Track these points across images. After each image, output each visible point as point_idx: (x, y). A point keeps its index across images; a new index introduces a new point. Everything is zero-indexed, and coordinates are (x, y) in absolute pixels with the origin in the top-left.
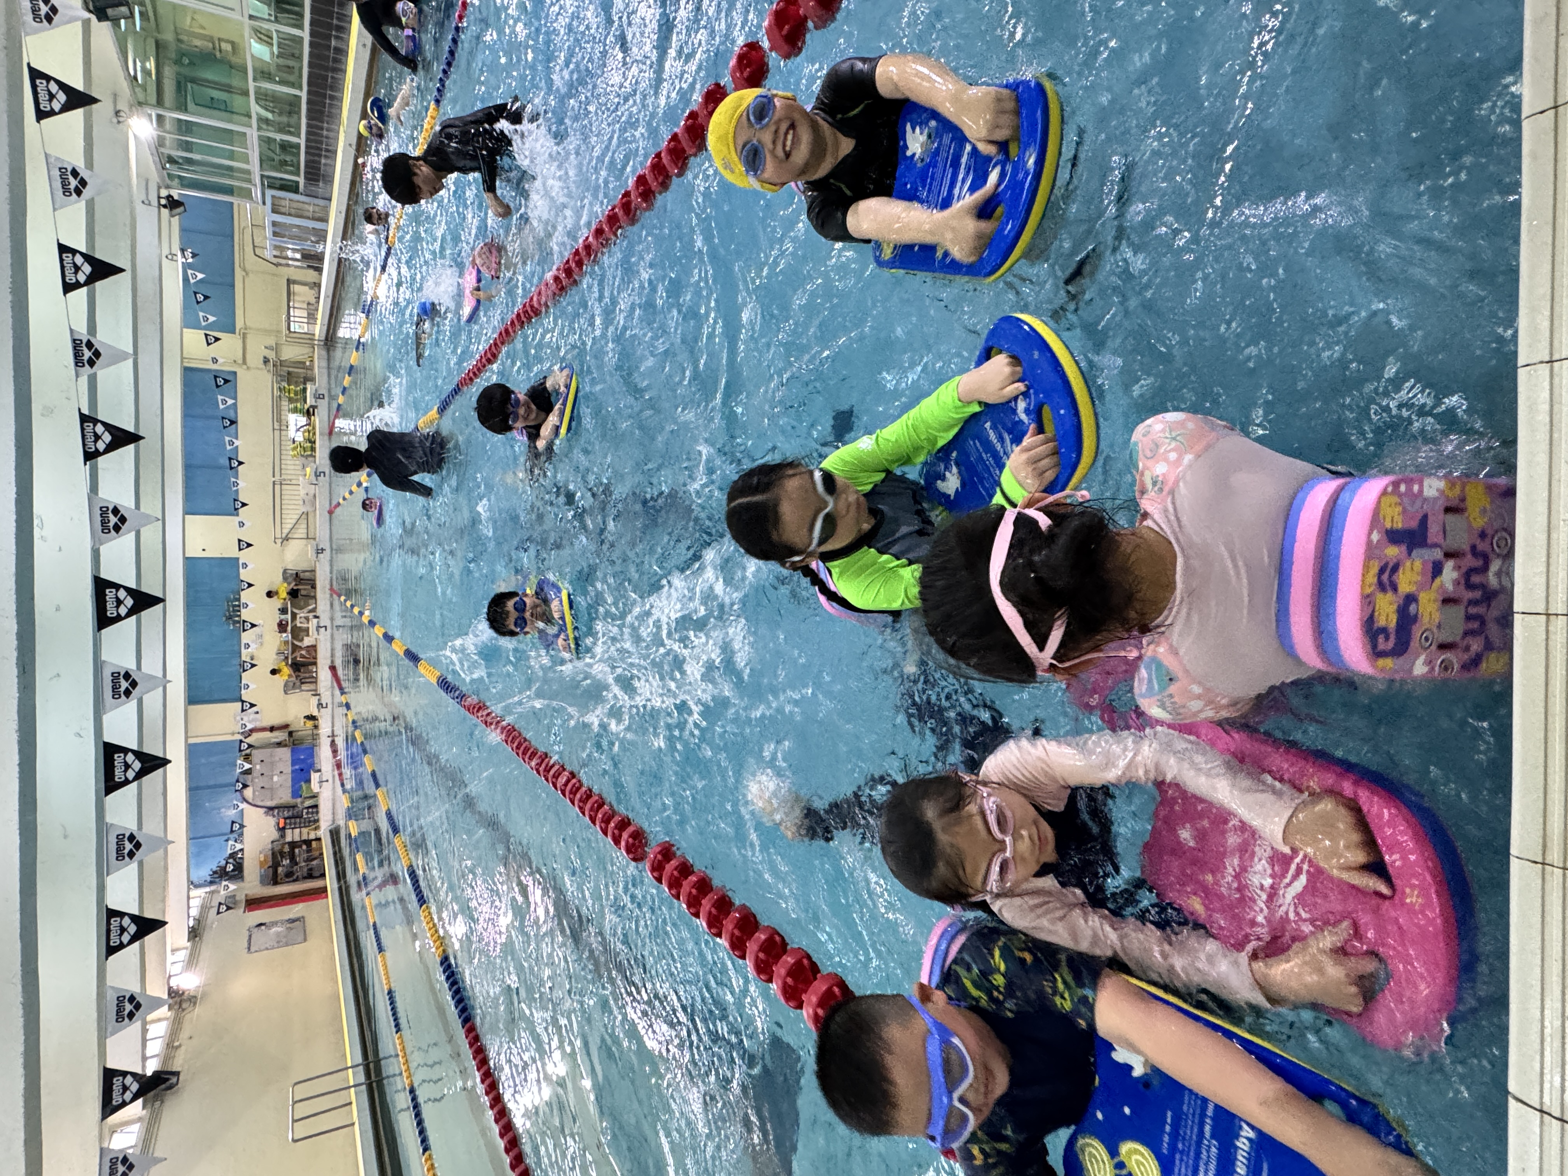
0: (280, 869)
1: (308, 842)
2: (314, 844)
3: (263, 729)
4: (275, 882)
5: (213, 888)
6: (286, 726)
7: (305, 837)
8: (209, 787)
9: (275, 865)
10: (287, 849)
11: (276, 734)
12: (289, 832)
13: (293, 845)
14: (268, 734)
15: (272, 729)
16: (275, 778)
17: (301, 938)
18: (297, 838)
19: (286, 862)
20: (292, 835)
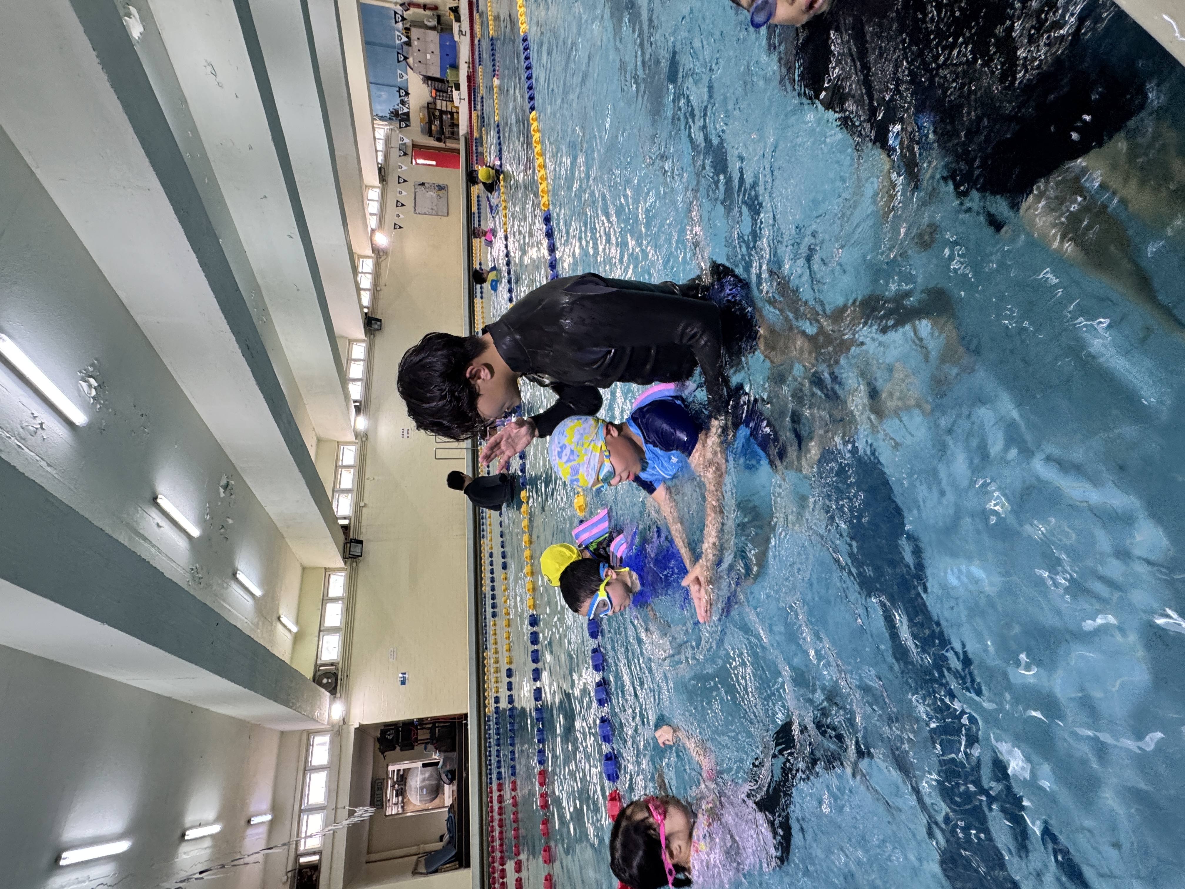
0: (433, 127)
1: (452, 114)
2: (455, 115)
3: (418, 6)
4: (430, 134)
5: (392, 127)
6: (435, 8)
7: (449, 109)
8: (381, 45)
9: (430, 123)
10: (437, 113)
11: (428, 13)
12: (438, 102)
13: (442, 112)
14: (421, 11)
15: (425, 7)
16: (429, 56)
17: (445, 211)
18: (444, 109)
19: (437, 123)
20: (441, 105)
